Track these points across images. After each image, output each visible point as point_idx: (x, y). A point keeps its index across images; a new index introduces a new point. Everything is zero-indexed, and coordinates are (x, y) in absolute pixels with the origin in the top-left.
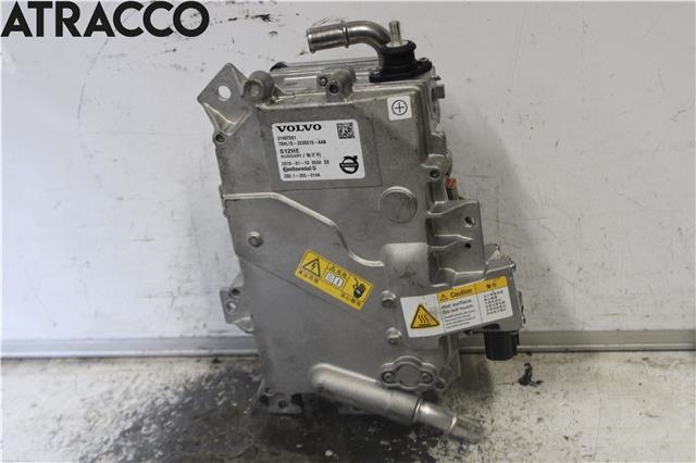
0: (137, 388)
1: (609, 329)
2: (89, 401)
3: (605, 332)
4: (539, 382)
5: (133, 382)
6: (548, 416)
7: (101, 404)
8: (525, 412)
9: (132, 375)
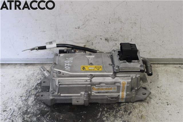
1: (170, 58)
2: (28, 75)
6: (153, 81)
7: (31, 76)
8: (147, 80)
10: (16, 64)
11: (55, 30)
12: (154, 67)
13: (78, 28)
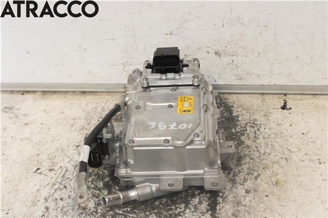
10: (67, 92)
11: (132, 38)
12: (296, 100)
13: (170, 34)
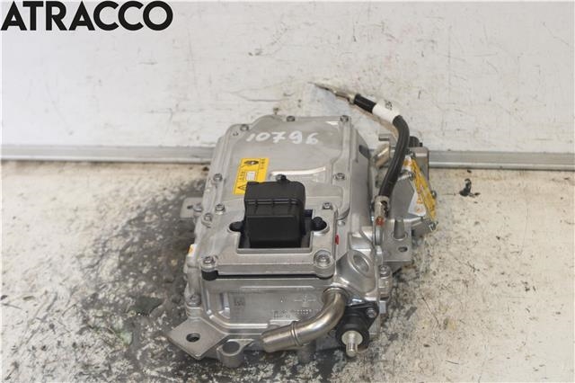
0: (140, 188)
1: (538, 151)
2: (100, 196)
3: (534, 153)
4: (477, 194)
5: (137, 183)
6: (483, 220)
7: (110, 199)
8: (465, 217)
9: (135, 178)
10: (64, 162)
11: (188, 60)
12: (488, 178)
13: (257, 54)
